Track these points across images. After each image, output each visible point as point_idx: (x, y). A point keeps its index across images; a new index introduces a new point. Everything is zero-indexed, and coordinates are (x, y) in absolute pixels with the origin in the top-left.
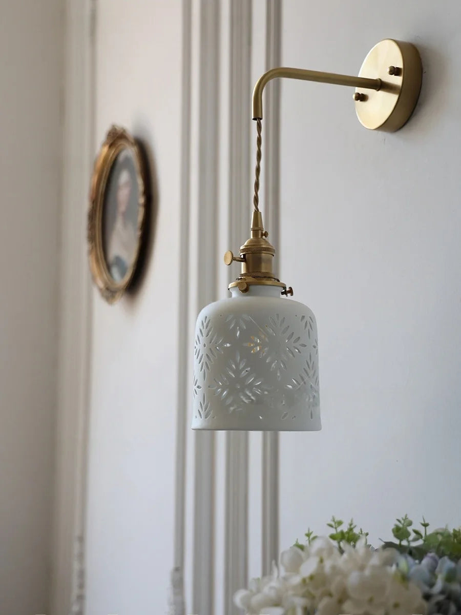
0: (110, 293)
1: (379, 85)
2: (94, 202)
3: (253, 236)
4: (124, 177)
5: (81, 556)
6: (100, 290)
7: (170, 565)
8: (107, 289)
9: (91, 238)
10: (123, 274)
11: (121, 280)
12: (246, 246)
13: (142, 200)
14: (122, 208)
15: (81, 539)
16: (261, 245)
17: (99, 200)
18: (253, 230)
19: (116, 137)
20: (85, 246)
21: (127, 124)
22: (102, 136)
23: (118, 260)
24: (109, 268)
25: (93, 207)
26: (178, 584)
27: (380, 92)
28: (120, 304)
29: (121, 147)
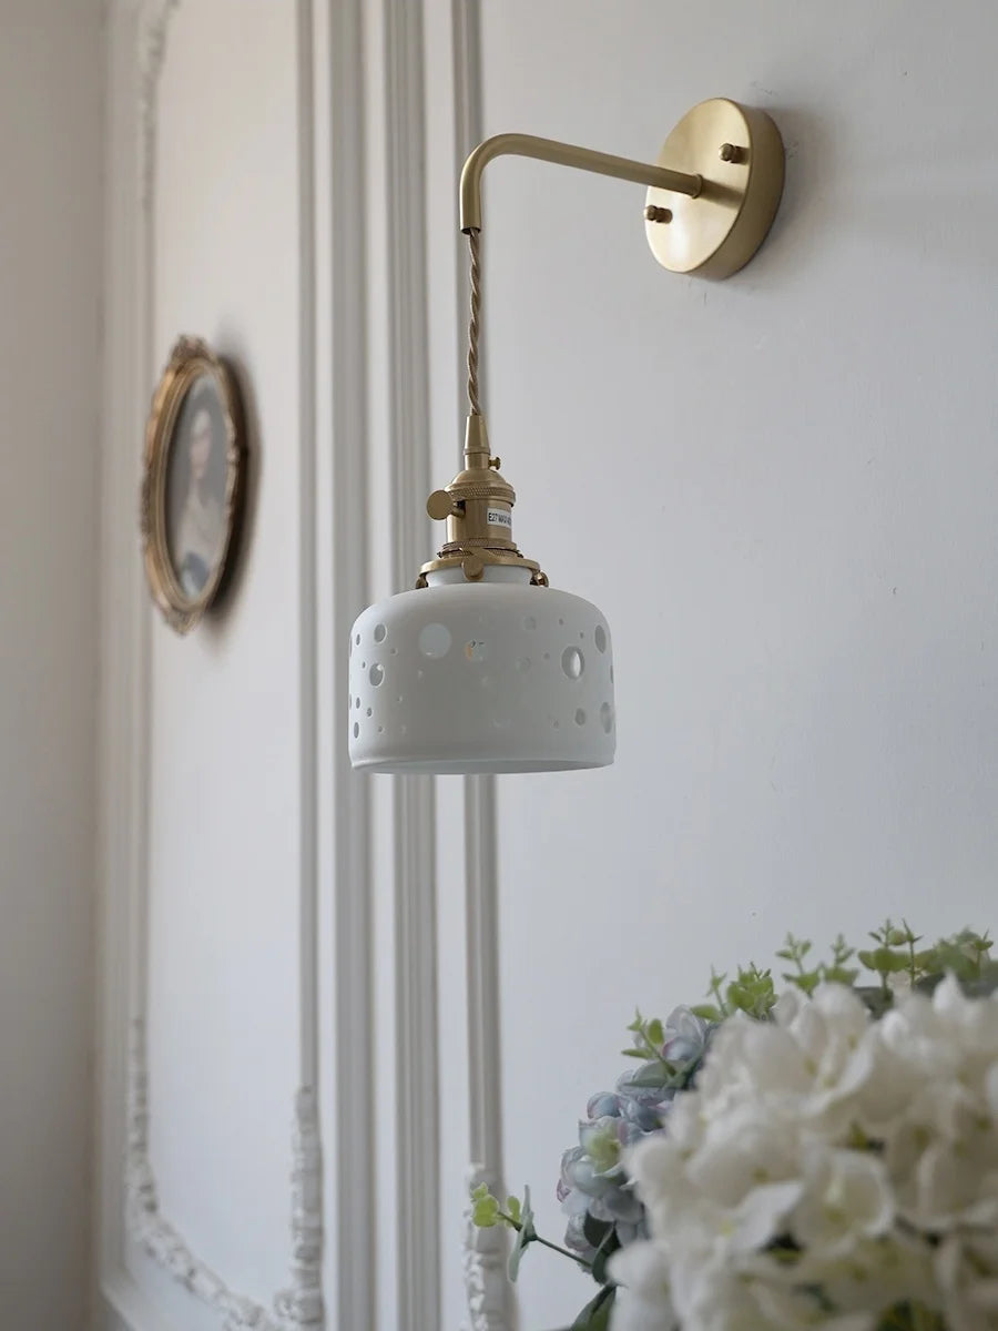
0: (179, 616)
1: (699, 188)
2: (151, 466)
3: (470, 466)
4: (201, 422)
5: (141, 1051)
6: (164, 612)
7: (293, 1081)
8: (175, 608)
9: (148, 527)
10: (201, 583)
11: (197, 592)
12: (455, 485)
13: (232, 455)
14: (198, 473)
15: (141, 1024)
16: (488, 483)
17: (160, 464)
18: (470, 454)
19: (188, 356)
20: (138, 539)
21: (207, 332)
22: (163, 356)
23: (194, 561)
24: (177, 575)
25: (150, 475)
26: (309, 1115)
27: (699, 200)
28: (196, 635)
29: (195, 373)
